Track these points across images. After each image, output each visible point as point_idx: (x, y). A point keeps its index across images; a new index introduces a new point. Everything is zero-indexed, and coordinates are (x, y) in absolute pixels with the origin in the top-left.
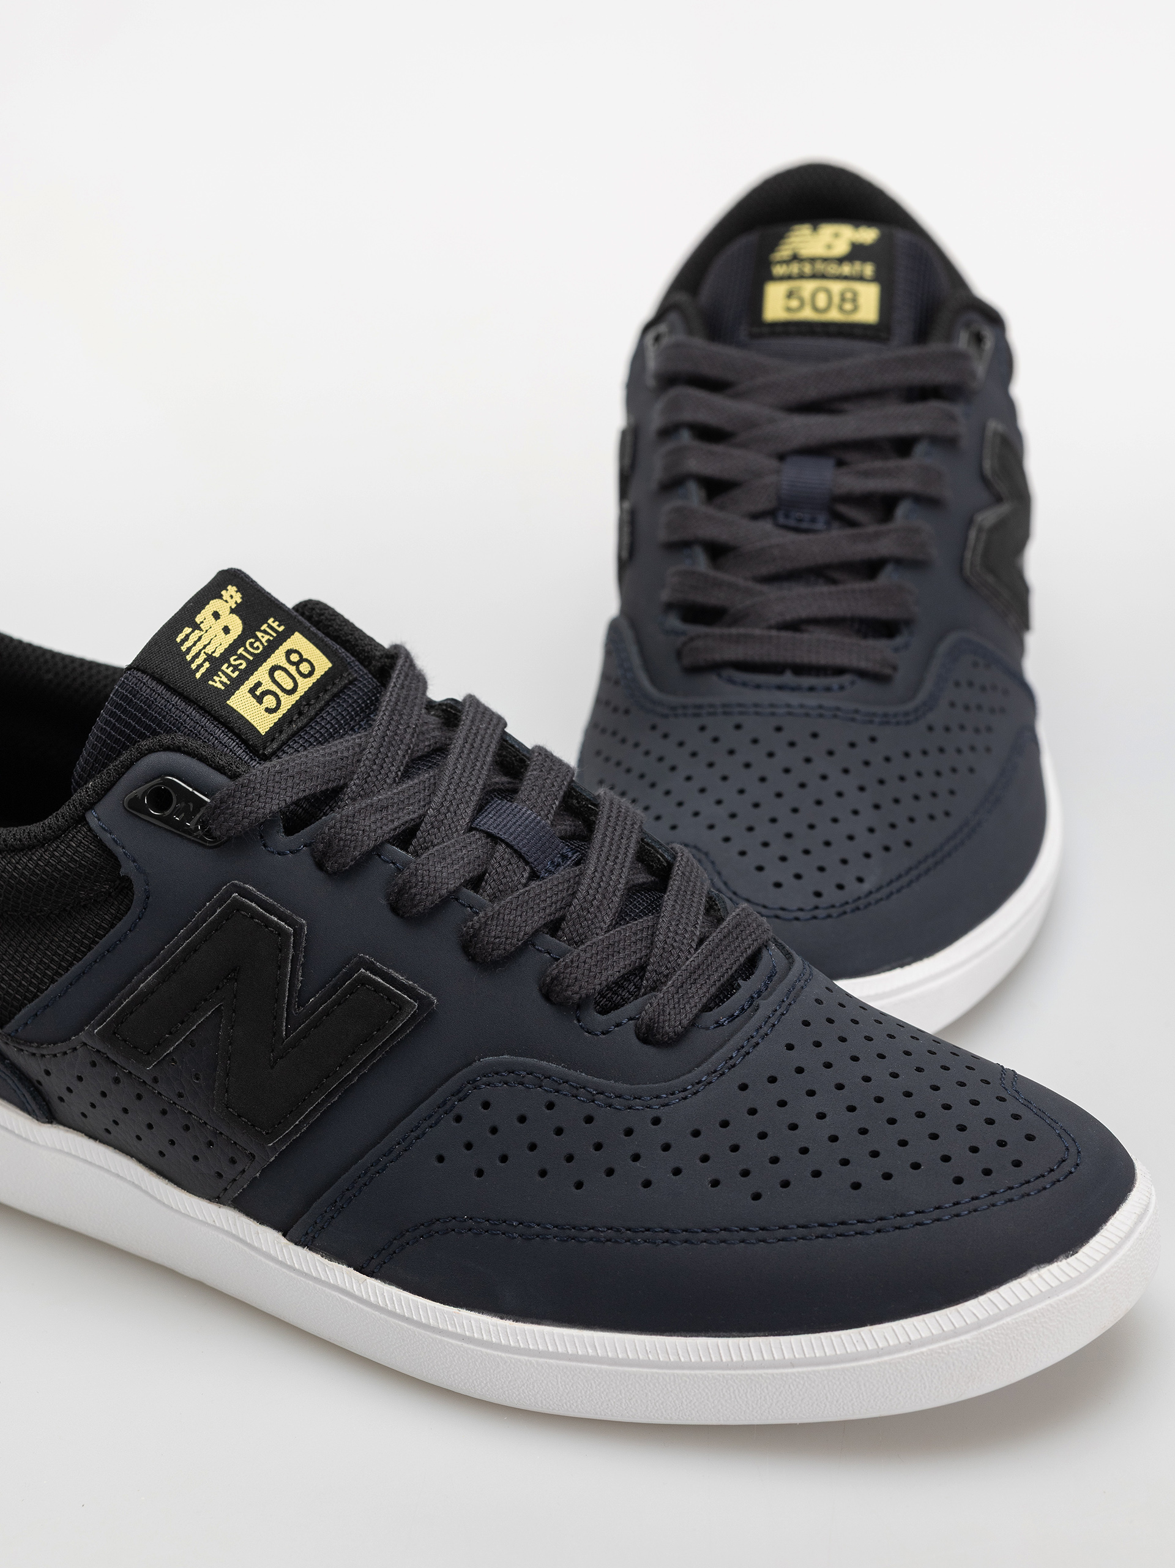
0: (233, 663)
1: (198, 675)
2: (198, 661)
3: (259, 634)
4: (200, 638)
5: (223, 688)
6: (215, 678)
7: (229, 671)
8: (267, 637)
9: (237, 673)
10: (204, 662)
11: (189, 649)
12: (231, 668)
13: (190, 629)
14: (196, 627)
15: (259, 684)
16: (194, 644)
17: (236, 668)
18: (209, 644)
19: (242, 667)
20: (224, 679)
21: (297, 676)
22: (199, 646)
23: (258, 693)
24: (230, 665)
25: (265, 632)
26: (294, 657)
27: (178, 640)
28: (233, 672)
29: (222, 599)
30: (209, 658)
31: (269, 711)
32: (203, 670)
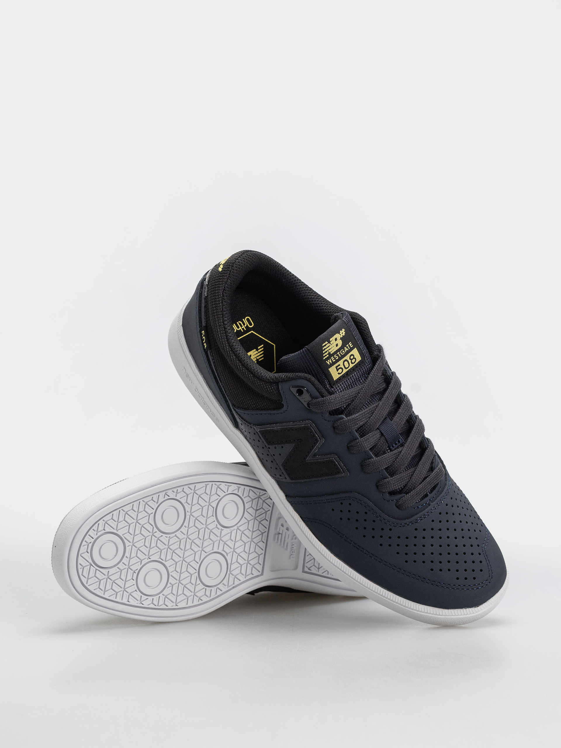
0: (335, 357)
1: (324, 358)
2: (326, 354)
3: (345, 348)
4: (329, 346)
5: (329, 364)
6: (328, 360)
7: (333, 359)
8: (347, 349)
9: (335, 360)
10: (327, 354)
11: (325, 349)
12: (334, 358)
13: (327, 343)
14: (329, 342)
15: (339, 365)
16: (327, 348)
17: (335, 358)
18: (331, 349)
19: (337, 359)
20: (331, 362)
21: (350, 363)
22: (328, 349)
23: (338, 368)
24: (334, 357)
25: (347, 347)
26: (352, 357)
27: (323, 345)
28: (334, 360)
29: (339, 334)
30: (329, 354)
31: (339, 374)
32: (326, 357)
